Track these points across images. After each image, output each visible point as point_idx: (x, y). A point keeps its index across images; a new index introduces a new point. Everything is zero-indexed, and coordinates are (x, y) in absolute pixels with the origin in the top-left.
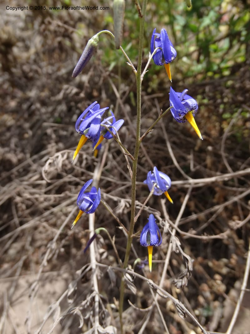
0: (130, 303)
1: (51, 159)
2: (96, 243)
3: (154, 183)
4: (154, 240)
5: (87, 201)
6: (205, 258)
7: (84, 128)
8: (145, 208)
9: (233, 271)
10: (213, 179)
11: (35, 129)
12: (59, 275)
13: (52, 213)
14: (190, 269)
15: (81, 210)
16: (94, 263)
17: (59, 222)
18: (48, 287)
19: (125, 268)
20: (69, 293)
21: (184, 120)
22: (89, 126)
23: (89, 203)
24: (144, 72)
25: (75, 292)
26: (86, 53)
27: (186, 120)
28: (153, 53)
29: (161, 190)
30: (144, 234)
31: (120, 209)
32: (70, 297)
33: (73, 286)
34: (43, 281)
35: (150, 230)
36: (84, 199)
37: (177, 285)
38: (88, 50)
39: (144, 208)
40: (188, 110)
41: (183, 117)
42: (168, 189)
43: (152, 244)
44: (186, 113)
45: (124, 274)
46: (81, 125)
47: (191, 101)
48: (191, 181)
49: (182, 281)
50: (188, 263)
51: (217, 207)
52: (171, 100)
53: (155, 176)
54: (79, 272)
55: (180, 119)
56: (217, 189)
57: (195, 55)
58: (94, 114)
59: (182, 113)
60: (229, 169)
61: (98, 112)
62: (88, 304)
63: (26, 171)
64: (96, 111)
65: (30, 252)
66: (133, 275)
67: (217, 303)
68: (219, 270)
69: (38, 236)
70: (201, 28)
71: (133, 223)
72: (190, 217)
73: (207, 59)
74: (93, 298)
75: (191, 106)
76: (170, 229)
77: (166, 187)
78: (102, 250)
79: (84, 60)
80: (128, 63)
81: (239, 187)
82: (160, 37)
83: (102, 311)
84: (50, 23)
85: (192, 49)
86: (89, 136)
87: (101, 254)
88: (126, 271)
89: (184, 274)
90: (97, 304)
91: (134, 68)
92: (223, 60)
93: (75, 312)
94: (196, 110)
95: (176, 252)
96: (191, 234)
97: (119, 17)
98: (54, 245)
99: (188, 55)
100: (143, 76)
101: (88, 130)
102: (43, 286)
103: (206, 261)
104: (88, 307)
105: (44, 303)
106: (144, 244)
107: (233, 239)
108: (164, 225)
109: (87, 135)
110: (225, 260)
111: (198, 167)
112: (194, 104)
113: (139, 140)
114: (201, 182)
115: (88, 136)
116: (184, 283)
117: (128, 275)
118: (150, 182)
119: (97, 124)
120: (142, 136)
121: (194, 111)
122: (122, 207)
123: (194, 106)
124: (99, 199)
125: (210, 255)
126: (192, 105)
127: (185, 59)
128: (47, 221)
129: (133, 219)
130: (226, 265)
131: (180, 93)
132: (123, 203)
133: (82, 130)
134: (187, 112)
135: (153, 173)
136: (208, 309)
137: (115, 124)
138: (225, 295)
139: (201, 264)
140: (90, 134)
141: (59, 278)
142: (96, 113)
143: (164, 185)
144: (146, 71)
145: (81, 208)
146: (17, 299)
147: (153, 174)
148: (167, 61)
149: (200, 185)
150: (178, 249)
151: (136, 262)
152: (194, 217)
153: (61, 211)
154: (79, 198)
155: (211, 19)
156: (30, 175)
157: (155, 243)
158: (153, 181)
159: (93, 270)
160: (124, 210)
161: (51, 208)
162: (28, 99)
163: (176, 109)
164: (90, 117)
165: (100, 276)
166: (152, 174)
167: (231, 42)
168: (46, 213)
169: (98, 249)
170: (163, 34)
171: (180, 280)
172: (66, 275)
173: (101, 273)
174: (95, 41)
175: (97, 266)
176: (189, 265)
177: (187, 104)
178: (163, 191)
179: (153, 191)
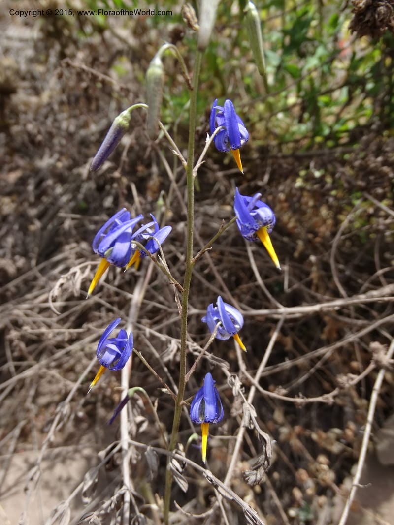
0: (177, 506)
1: (64, 278)
2: (130, 406)
3: (218, 321)
4: (210, 415)
5: (112, 351)
6: (308, 426)
7: (104, 248)
8: (207, 355)
9: (349, 449)
10: (316, 307)
11: (45, 219)
12: (76, 451)
13: (68, 354)
14: (269, 455)
15: (103, 365)
16: (125, 440)
17: (78, 368)
18: (60, 470)
19: (171, 450)
20: (85, 488)
21: (255, 238)
22: (113, 244)
23: (115, 354)
24: (198, 165)
25: (94, 487)
26: (111, 136)
27: (258, 237)
28: (213, 136)
29: (228, 332)
30: (196, 404)
31: (169, 355)
32: (85, 495)
33: (91, 477)
34: (52, 460)
35: (205, 397)
36: (107, 349)
37: (249, 479)
38: (114, 133)
39: (205, 354)
40: (259, 225)
41: (254, 235)
42: (238, 331)
43: (208, 420)
44: (257, 229)
45: (170, 460)
46: (101, 244)
47: (264, 211)
48: (283, 310)
49: (256, 474)
50: (265, 447)
51: (321, 351)
52: (236, 208)
53: (220, 310)
54: (102, 454)
55: (249, 237)
56: (326, 319)
57: (297, 110)
58: (122, 226)
59: (251, 229)
60: (342, 291)
61: (127, 223)
62: (113, 506)
63: (29, 286)
64: (125, 223)
65: (32, 415)
66: (184, 462)
67: (322, 499)
68: (329, 447)
69: (45, 387)
70: (305, 72)
71: (183, 384)
72: (280, 364)
73: (313, 118)
74: (122, 497)
75: (264, 219)
76: (242, 391)
77: (235, 328)
78: (140, 419)
79: (108, 147)
80: (175, 151)
81: (357, 318)
82: (223, 112)
83: (135, 517)
84: (73, 56)
85: (292, 100)
86: (113, 260)
87: (139, 425)
88: (173, 455)
89: (259, 463)
90: (127, 506)
91: (183, 159)
92: (338, 119)
93: (91, 520)
94: (272, 224)
95: (249, 427)
96: (279, 393)
97: (155, 96)
98: (66, 409)
99: (287, 110)
100: (197, 170)
101: (112, 251)
102: (51, 468)
103: (307, 432)
104: (112, 510)
105: (52, 495)
106: (196, 419)
107: (352, 398)
108: (233, 384)
109: (109, 259)
110: (337, 431)
111: (295, 286)
112: (269, 217)
113: (191, 262)
114: (298, 311)
115: (110, 261)
116: (259, 477)
117: (175, 462)
118: (212, 319)
119: (126, 242)
120: (196, 257)
121: (269, 226)
122: (172, 351)
123: (268, 219)
124: (131, 348)
125: (315, 421)
126: (266, 218)
127: (280, 115)
128: (59, 366)
129: (184, 378)
130: (338, 439)
131: (250, 198)
132: (174, 344)
133: (102, 252)
134: (259, 227)
135: (217, 306)
136: (307, 510)
137: (158, 234)
138: (335, 487)
139: (299, 436)
140: (115, 258)
141: (77, 456)
142: (124, 225)
143: (231, 324)
144: (202, 161)
145: (103, 363)
146: (9, 489)
147: (216, 308)
148: (234, 146)
149: (298, 315)
150: (253, 423)
151: (190, 439)
152: (287, 364)
153: (82, 350)
154: (100, 346)
155: (320, 58)
156: (35, 292)
157: (212, 418)
158: (215, 318)
159: (123, 452)
160: (175, 355)
161: (67, 345)
162: (36, 172)
163: (243, 222)
164: (114, 231)
165: (137, 459)
166: (214, 307)
167: (350, 93)
168: (59, 353)
169: (134, 416)
170: (227, 107)
171: (253, 472)
172: (87, 452)
173: (138, 455)
174: (125, 120)
175: (130, 445)
176: (267, 449)
177: (257, 217)
178: (230, 334)
179: (215, 334)
